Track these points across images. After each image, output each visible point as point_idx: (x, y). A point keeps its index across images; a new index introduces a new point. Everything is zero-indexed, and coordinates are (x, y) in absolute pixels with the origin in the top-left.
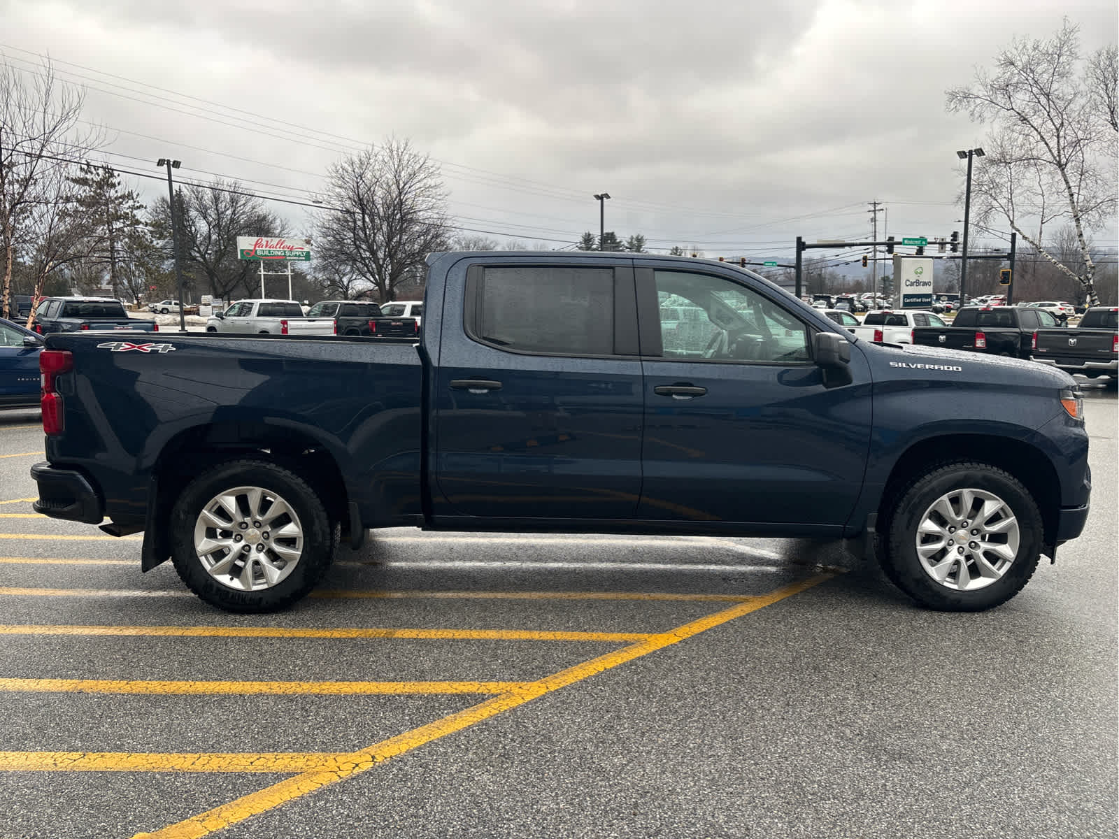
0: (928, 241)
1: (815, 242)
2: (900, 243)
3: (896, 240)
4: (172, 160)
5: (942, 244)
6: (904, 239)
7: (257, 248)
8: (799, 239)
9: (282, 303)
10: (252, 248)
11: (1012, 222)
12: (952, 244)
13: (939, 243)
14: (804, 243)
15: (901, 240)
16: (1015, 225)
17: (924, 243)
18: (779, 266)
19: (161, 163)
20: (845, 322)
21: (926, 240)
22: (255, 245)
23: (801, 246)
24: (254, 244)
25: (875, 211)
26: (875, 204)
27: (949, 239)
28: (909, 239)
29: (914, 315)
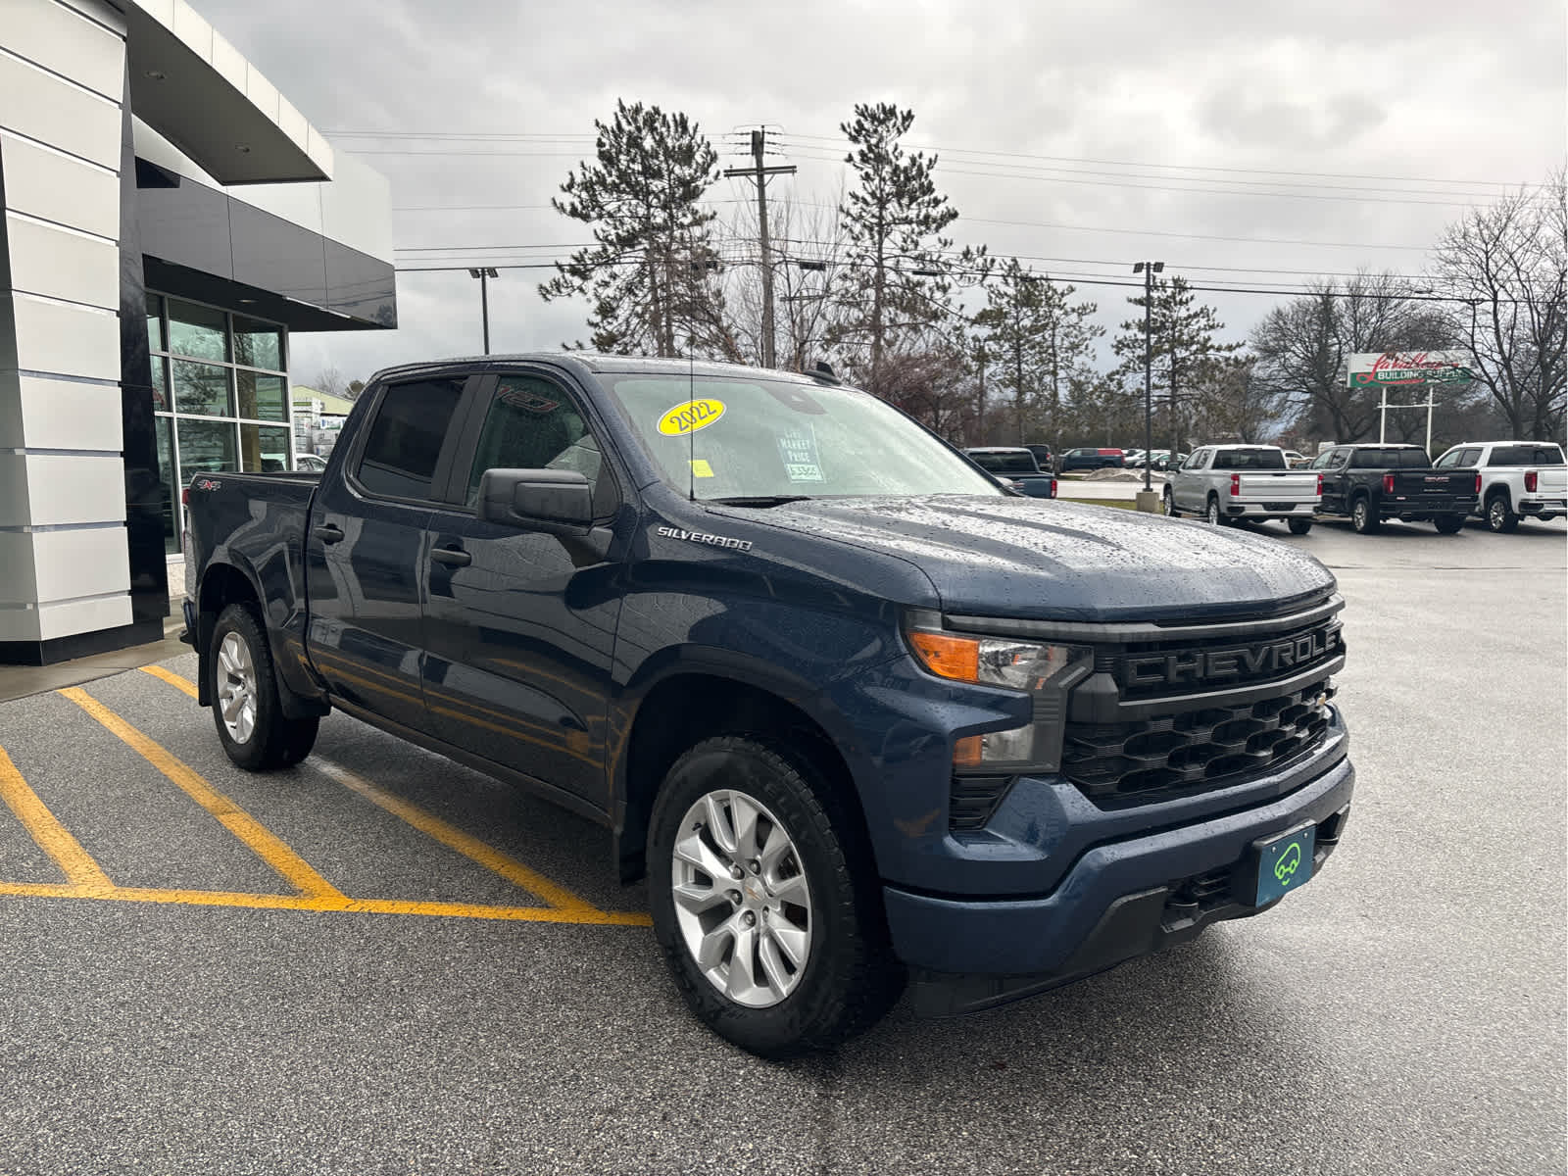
4: (1153, 263)
7: (1378, 370)
9: (1253, 450)
10: (1370, 369)
19: (1138, 268)
22: (1376, 366)
24: (1375, 363)
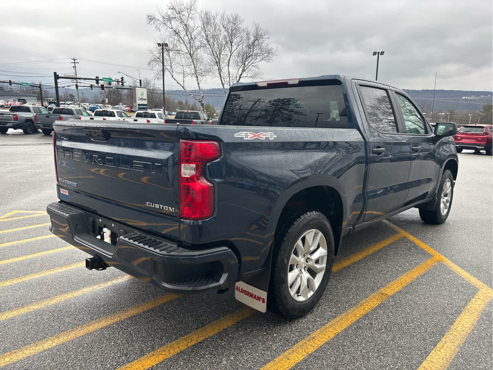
0: (113, 80)
1: (63, 76)
2: (102, 80)
3: (99, 78)
5: (118, 82)
6: (103, 78)
8: (55, 73)
11: (172, 76)
12: (122, 82)
13: (117, 82)
14: (58, 76)
15: (102, 79)
16: (174, 77)
17: (111, 81)
18: (30, 86)
20: (84, 114)
21: (112, 79)
23: (57, 77)
25: (74, 63)
26: (74, 59)
27: (120, 80)
28: (105, 78)
29: (158, 113)
